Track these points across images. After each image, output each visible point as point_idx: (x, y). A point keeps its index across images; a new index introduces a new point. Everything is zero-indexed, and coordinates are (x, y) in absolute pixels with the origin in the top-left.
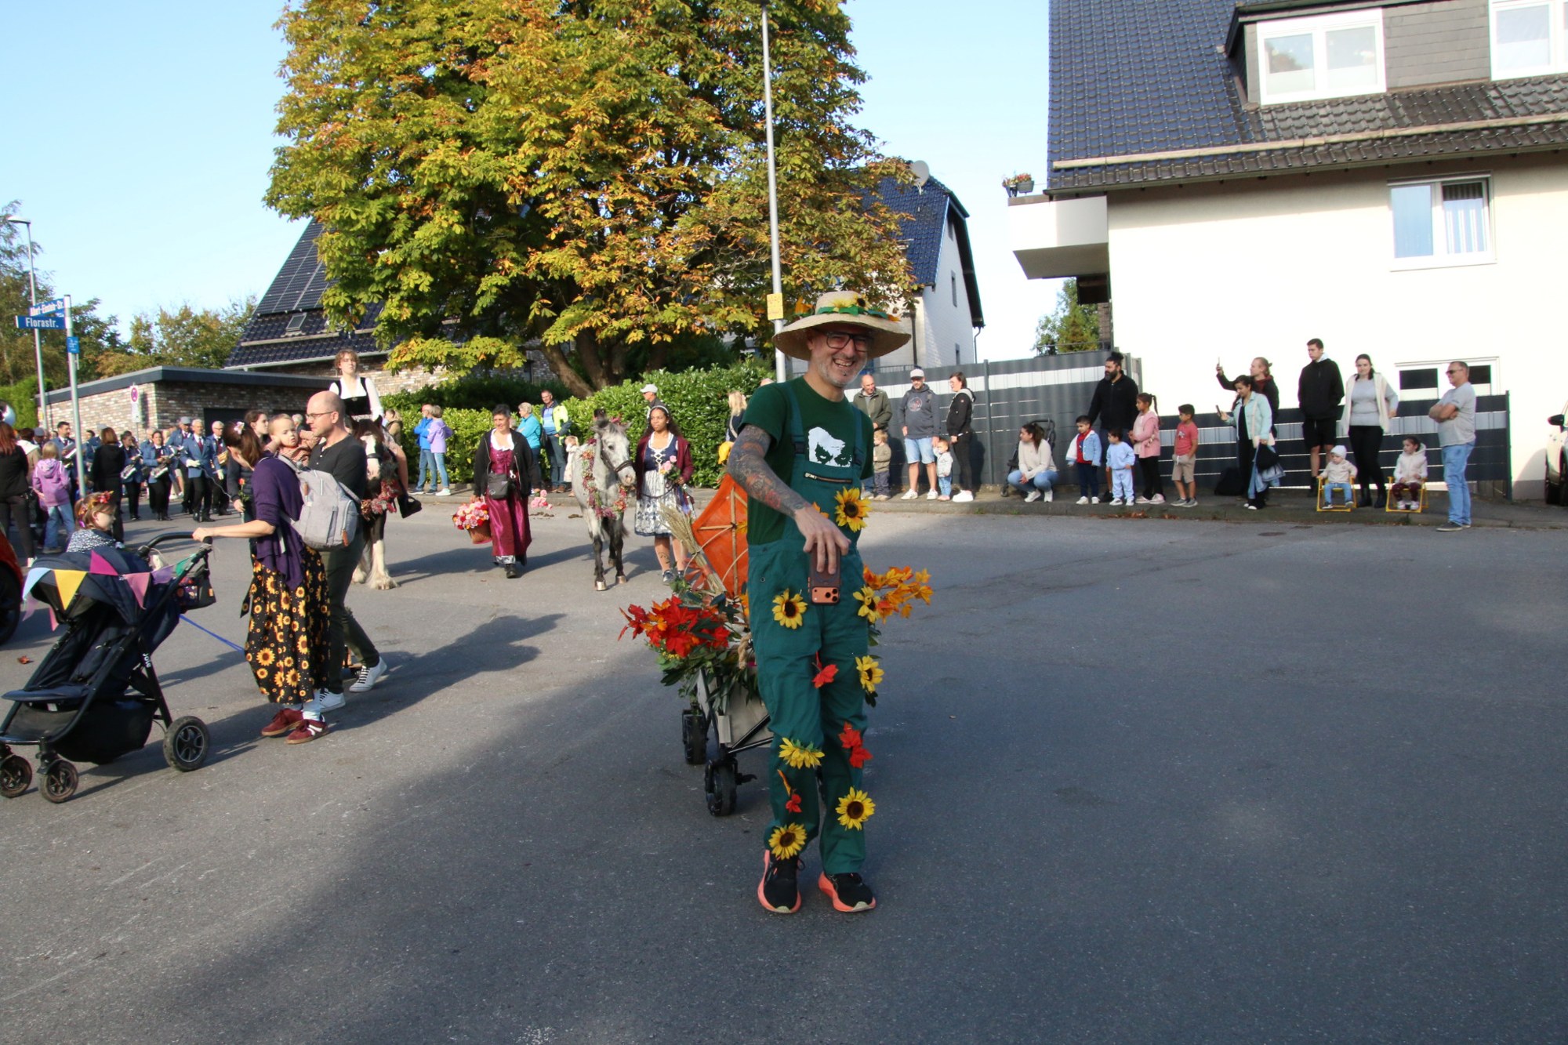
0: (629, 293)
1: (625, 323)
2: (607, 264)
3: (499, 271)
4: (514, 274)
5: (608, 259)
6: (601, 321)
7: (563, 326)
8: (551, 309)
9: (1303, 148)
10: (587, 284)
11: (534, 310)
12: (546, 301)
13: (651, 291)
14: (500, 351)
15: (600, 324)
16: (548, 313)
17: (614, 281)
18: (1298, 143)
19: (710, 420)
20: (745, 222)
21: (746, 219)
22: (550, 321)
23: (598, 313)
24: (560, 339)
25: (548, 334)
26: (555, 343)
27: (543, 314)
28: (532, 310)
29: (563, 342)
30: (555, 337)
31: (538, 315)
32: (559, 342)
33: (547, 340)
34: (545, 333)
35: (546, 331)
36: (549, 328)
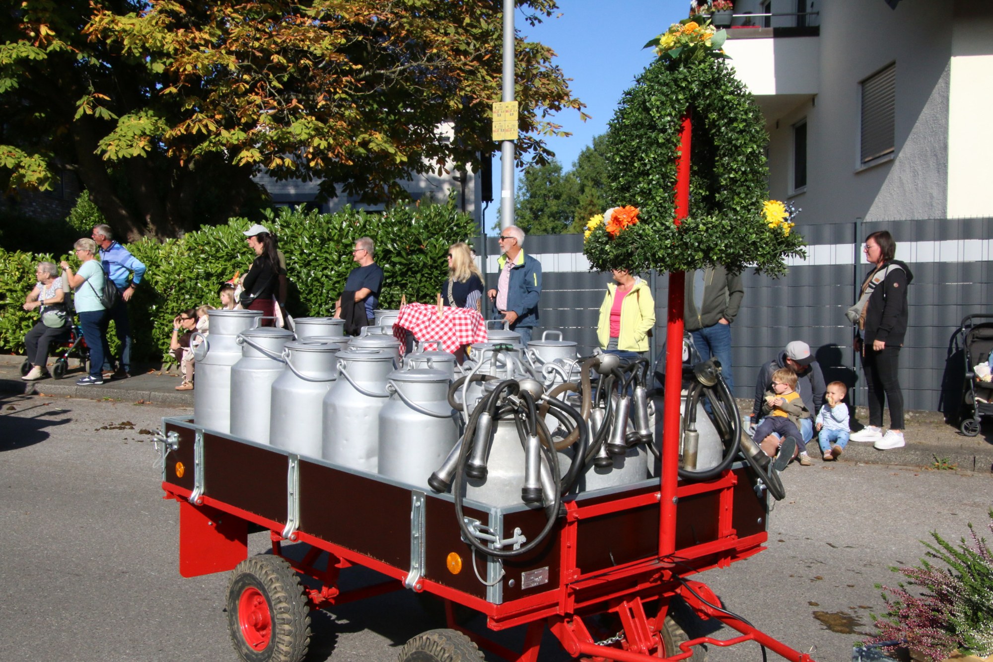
0: (246, 93)
1: (236, 136)
2: (215, 47)
3: (29, 39)
4: (56, 44)
5: (214, 40)
6: (206, 126)
7: (130, 134)
8: (108, 109)
11: (83, 107)
12: (101, 96)
13: (279, 91)
14: (18, 166)
15: (204, 131)
16: (106, 114)
17: (232, 67)
19: (390, 285)
22: (111, 126)
23: (200, 116)
24: (126, 153)
25: (106, 144)
26: (117, 156)
27: (97, 115)
28: (79, 107)
29: (129, 157)
30: (118, 149)
31: (90, 115)
32: (124, 156)
33: (104, 152)
34: (101, 142)
35: (102, 138)
36: (107, 135)
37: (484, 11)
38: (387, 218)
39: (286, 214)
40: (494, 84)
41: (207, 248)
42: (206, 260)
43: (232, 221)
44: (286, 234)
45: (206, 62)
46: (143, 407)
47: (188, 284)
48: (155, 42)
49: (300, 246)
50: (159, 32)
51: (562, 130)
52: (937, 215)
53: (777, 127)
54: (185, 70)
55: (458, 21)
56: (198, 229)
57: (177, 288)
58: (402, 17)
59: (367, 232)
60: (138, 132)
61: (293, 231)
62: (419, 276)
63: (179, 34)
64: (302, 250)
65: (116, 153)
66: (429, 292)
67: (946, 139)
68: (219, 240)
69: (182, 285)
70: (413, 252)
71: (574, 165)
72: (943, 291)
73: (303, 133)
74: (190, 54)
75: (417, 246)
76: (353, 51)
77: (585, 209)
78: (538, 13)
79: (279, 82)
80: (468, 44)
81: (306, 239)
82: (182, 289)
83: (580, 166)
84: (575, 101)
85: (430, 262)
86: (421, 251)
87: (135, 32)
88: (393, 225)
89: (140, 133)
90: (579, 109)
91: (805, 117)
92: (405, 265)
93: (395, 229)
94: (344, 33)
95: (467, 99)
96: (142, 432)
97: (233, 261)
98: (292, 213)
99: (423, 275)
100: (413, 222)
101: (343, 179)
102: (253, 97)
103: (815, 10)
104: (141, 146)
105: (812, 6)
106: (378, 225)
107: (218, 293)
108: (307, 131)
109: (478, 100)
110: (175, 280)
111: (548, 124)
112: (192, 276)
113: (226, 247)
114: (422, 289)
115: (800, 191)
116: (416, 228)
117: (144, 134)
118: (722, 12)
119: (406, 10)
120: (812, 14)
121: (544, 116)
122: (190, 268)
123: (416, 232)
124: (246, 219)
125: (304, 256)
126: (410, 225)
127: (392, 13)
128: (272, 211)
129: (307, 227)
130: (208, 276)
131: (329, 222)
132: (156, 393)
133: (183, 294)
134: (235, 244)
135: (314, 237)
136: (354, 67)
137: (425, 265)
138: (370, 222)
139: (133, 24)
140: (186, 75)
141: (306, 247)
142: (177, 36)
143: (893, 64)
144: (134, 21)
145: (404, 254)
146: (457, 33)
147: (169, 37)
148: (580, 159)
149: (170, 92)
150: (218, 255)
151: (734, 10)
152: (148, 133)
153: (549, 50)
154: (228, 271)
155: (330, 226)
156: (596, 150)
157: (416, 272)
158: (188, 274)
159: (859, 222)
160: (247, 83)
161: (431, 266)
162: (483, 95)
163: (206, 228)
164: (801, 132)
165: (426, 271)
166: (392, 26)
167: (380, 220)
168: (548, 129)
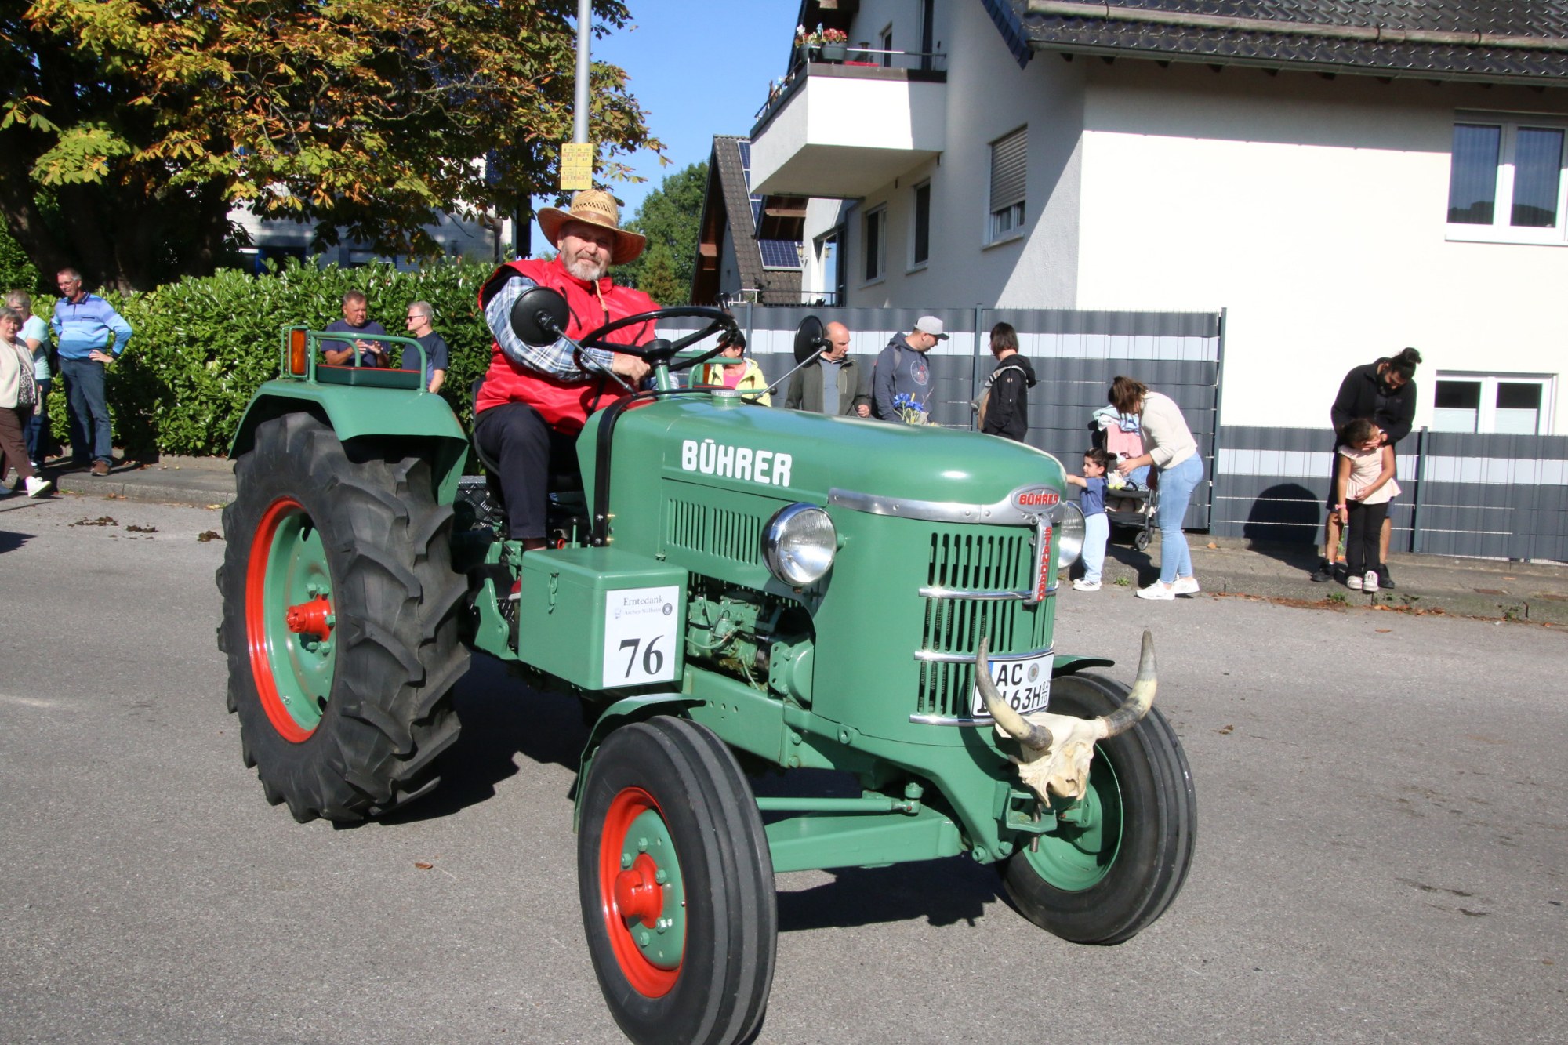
0: (247, 108)
2: (202, 47)
5: (200, 39)
6: (190, 149)
7: (80, 152)
8: (47, 117)
9: (1375, 41)
10: (171, 74)
11: (13, 113)
12: (37, 99)
13: (285, 110)
15: (188, 155)
16: (45, 125)
17: (227, 77)
18: (1370, 33)
20: (455, 16)
21: (458, 14)
22: (51, 141)
23: (181, 136)
24: (74, 177)
25: (48, 165)
26: (63, 181)
27: (33, 125)
28: (8, 110)
29: (78, 182)
30: (63, 171)
31: (22, 124)
32: (71, 182)
33: (46, 173)
34: (39, 161)
35: (39, 155)
36: (46, 152)
37: (545, 23)
38: (426, 278)
39: (294, 266)
40: (554, 115)
41: (191, 305)
42: (189, 321)
43: (219, 271)
44: (296, 292)
45: (193, 68)
46: (117, 503)
47: (165, 350)
48: (125, 39)
49: (315, 308)
50: (130, 25)
51: (634, 174)
52: (1066, 306)
53: (896, 186)
54: (165, 75)
55: (511, 32)
56: (177, 280)
57: (150, 355)
58: (443, 25)
59: (402, 294)
60: (90, 151)
61: (306, 289)
62: (466, 350)
63: (157, 30)
64: (318, 313)
65: (62, 174)
66: (478, 370)
67: (1077, 218)
68: (208, 296)
69: (156, 352)
70: (460, 321)
71: (637, 213)
72: (1064, 389)
73: (314, 166)
74: (170, 57)
75: (466, 314)
76: (380, 63)
77: (654, 273)
78: (607, 24)
79: (284, 98)
80: (524, 63)
81: (322, 300)
82: (157, 356)
83: (646, 215)
84: (654, 141)
85: (481, 334)
86: (471, 320)
87: (97, 23)
88: (435, 286)
89: (93, 151)
90: (658, 151)
91: (929, 178)
92: (449, 336)
93: (438, 292)
94: (369, 41)
95: (521, 132)
96: (130, 529)
97: (226, 323)
98: (302, 267)
99: (472, 350)
100: (460, 283)
101: (348, 222)
102: (251, 116)
103: (942, 51)
104: (95, 169)
105: (939, 46)
106: (415, 286)
107: (205, 363)
108: (319, 163)
109: (535, 135)
110: (146, 346)
111: (618, 165)
112: (169, 340)
113: (217, 305)
114: (470, 366)
115: (920, 266)
116: (464, 292)
117: (97, 154)
118: (834, 43)
119: (450, 17)
120: (938, 55)
121: (612, 154)
122: (168, 331)
123: (464, 296)
124: (241, 270)
125: (321, 321)
126: (456, 287)
127: (431, 19)
128: (276, 261)
129: (325, 284)
130: (192, 341)
131: (352, 279)
132: (132, 486)
133: (157, 363)
134: (230, 302)
135: (334, 297)
136: (381, 84)
137: (474, 336)
138: (406, 282)
139: (92, 12)
140: (166, 83)
141: (323, 309)
142: (153, 32)
143: (1024, 127)
144: (94, 8)
145: (448, 322)
146: (510, 49)
147: (143, 32)
148: (645, 205)
149: (144, 103)
150: (205, 314)
151: (849, 43)
152: (104, 151)
153: (620, 71)
154: (218, 337)
155: (354, 284)
156: (666, 195)
157: (464, 345)
158: (164, 337)
159: (979, 308)
160: (244, 97)
161: (483, 339)
162: (542, 128)
163: (189, 280)
164: (923, 194)
165: (476, 344)
166: (431, 36)
167: (418, 279)
168: (617, 172)
